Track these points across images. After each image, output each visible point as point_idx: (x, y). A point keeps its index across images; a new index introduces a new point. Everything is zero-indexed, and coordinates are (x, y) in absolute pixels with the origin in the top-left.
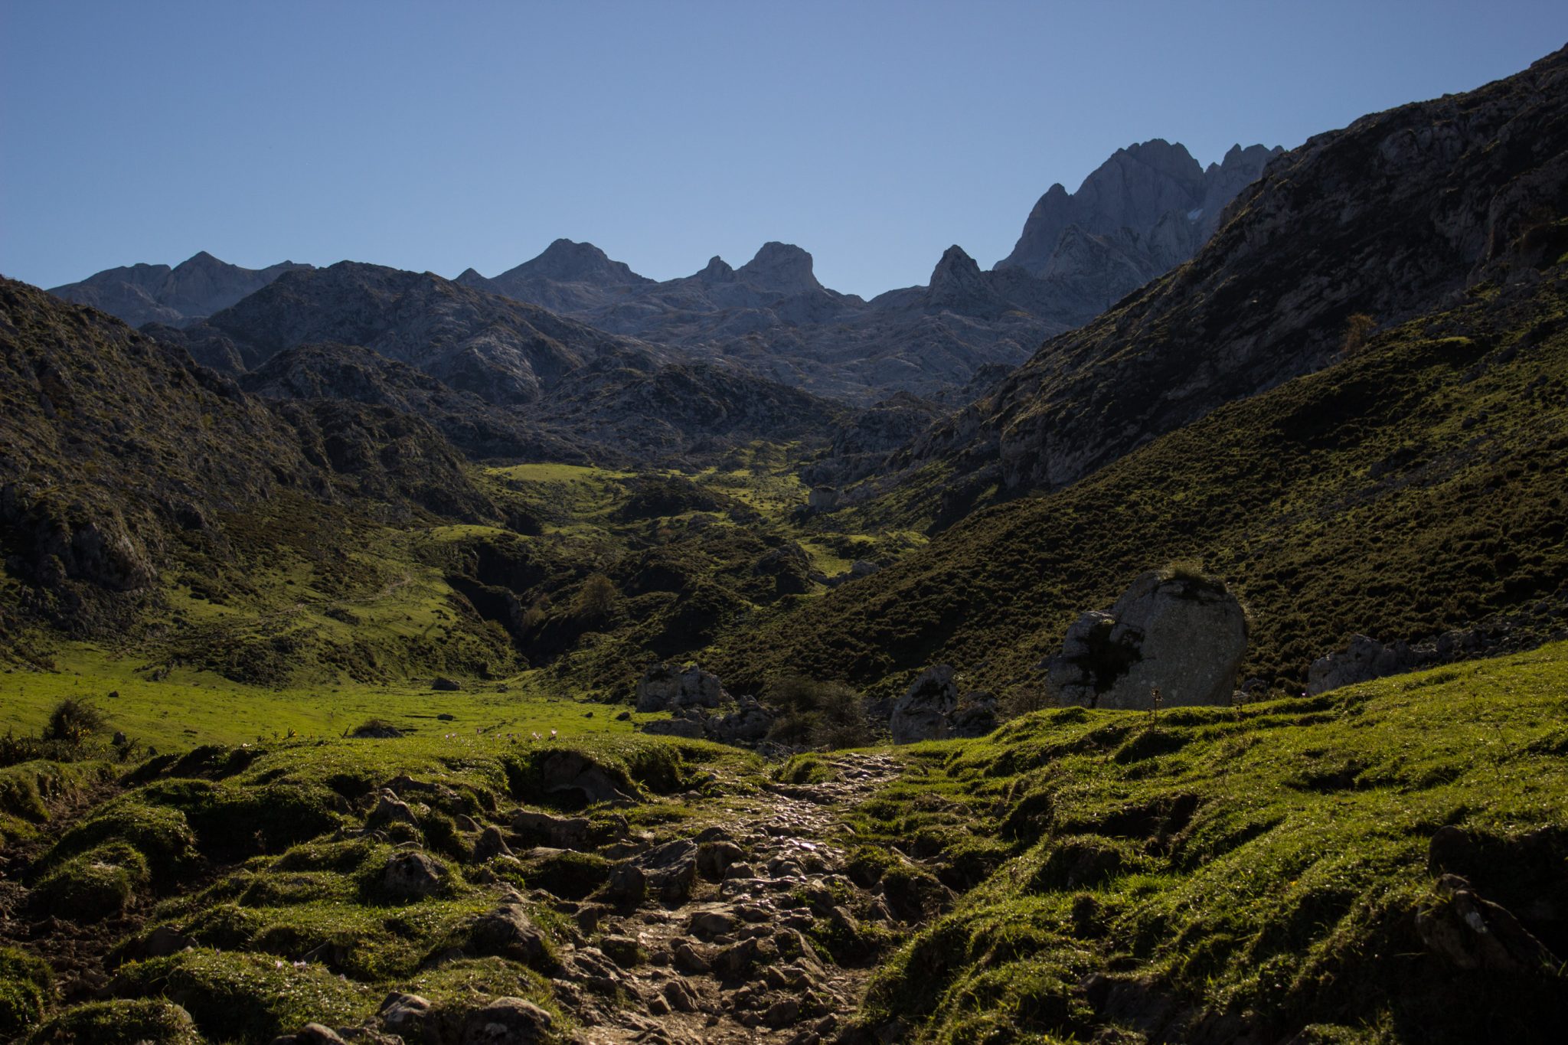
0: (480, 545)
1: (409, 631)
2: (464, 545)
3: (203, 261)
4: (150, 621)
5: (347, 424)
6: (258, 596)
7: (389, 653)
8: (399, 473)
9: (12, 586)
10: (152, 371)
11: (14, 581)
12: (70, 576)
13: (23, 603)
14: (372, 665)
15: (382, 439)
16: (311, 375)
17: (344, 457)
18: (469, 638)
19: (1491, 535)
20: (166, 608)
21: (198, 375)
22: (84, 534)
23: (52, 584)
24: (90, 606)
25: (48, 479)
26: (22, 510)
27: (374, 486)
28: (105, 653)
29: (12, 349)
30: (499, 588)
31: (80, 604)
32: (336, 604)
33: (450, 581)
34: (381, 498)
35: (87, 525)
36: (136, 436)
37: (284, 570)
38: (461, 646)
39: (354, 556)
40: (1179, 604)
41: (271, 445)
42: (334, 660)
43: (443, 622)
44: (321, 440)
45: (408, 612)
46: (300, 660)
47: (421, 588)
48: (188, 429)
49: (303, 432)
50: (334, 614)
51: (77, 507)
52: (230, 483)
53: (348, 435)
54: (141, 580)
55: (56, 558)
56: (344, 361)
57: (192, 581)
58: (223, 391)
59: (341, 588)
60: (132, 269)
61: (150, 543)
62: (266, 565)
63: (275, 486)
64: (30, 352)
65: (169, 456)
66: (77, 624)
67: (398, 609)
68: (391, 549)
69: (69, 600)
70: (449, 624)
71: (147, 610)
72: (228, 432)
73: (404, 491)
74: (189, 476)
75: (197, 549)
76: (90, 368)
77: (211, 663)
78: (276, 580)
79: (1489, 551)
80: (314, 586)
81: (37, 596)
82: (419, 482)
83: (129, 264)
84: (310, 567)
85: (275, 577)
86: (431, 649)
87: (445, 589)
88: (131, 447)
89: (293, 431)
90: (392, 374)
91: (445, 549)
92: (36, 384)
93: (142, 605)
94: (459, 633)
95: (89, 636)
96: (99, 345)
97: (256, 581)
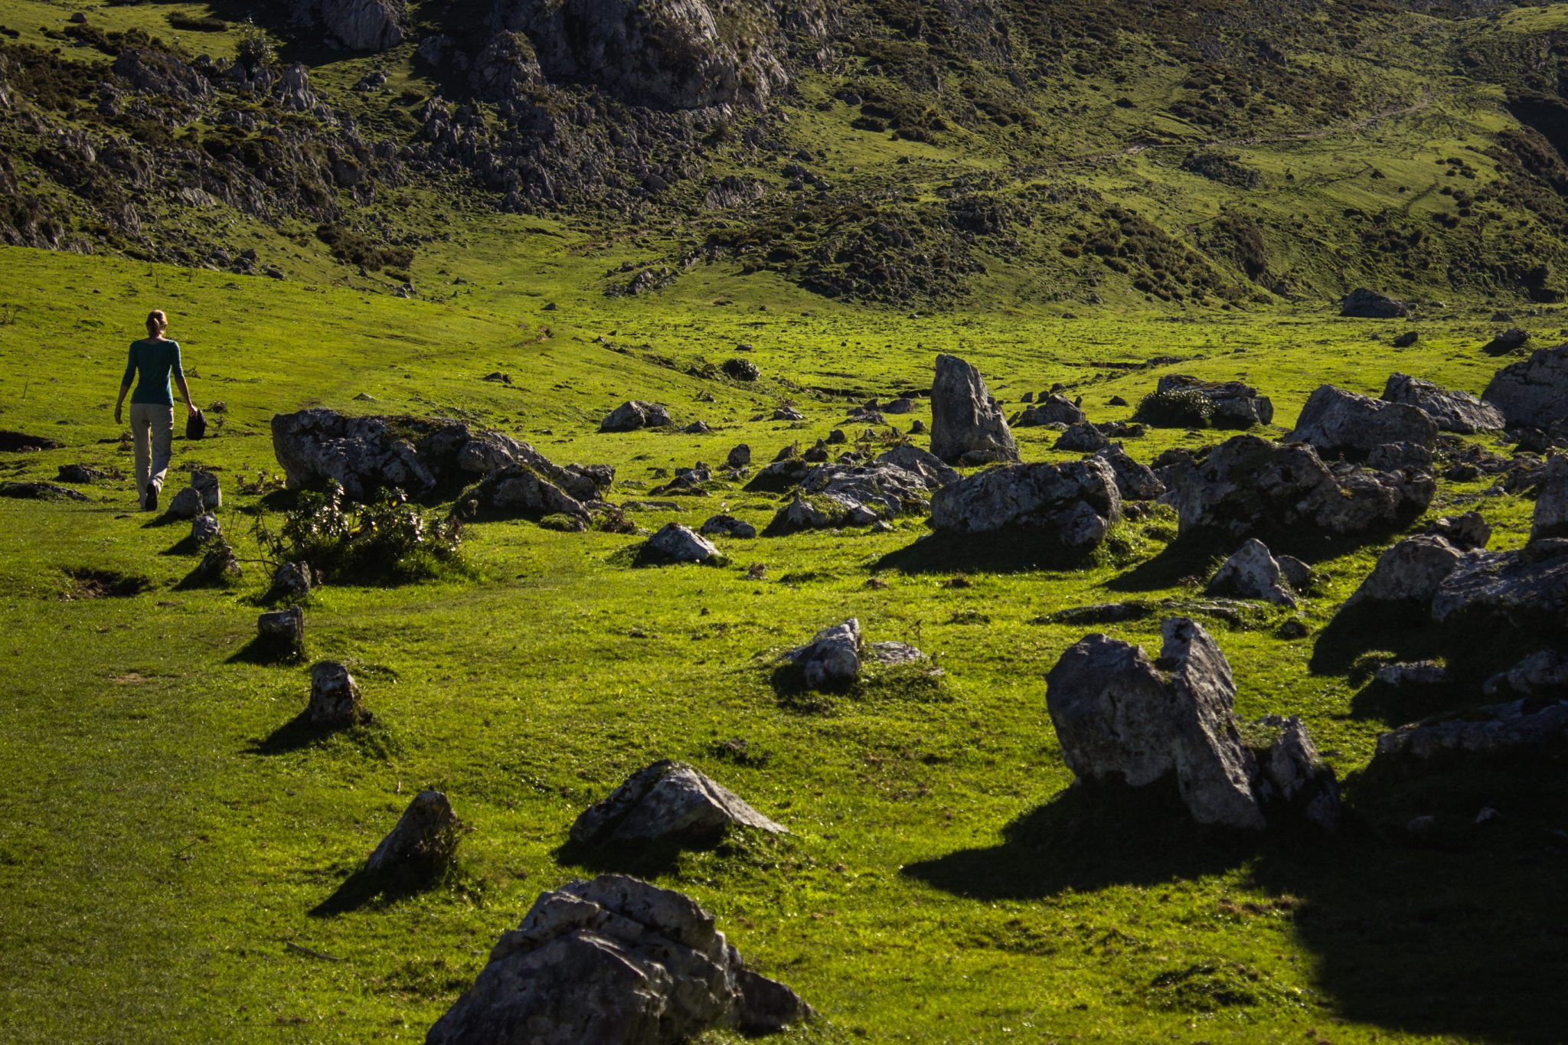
4: (723, 172)
6: (1028, 127)
9: (409, 98)
11: (418, 86)
18: (1512, 216)
20: (778, 146)
31: (550, 134)
37: (1120, 79)
38: (1490, 232)
39: (1305, 59)
42: (1103, 250)
43: (1458, 182)
47: (1442, 118)
55: (519, 39)
57: (867, 94)
59: (1238, 114)
62: (1080, 70)
67: (1361, 155)
71: (724, 149)
75: (913, 33)
81: (458, 118)
86: (1415, 238)
94: (1491, 205)
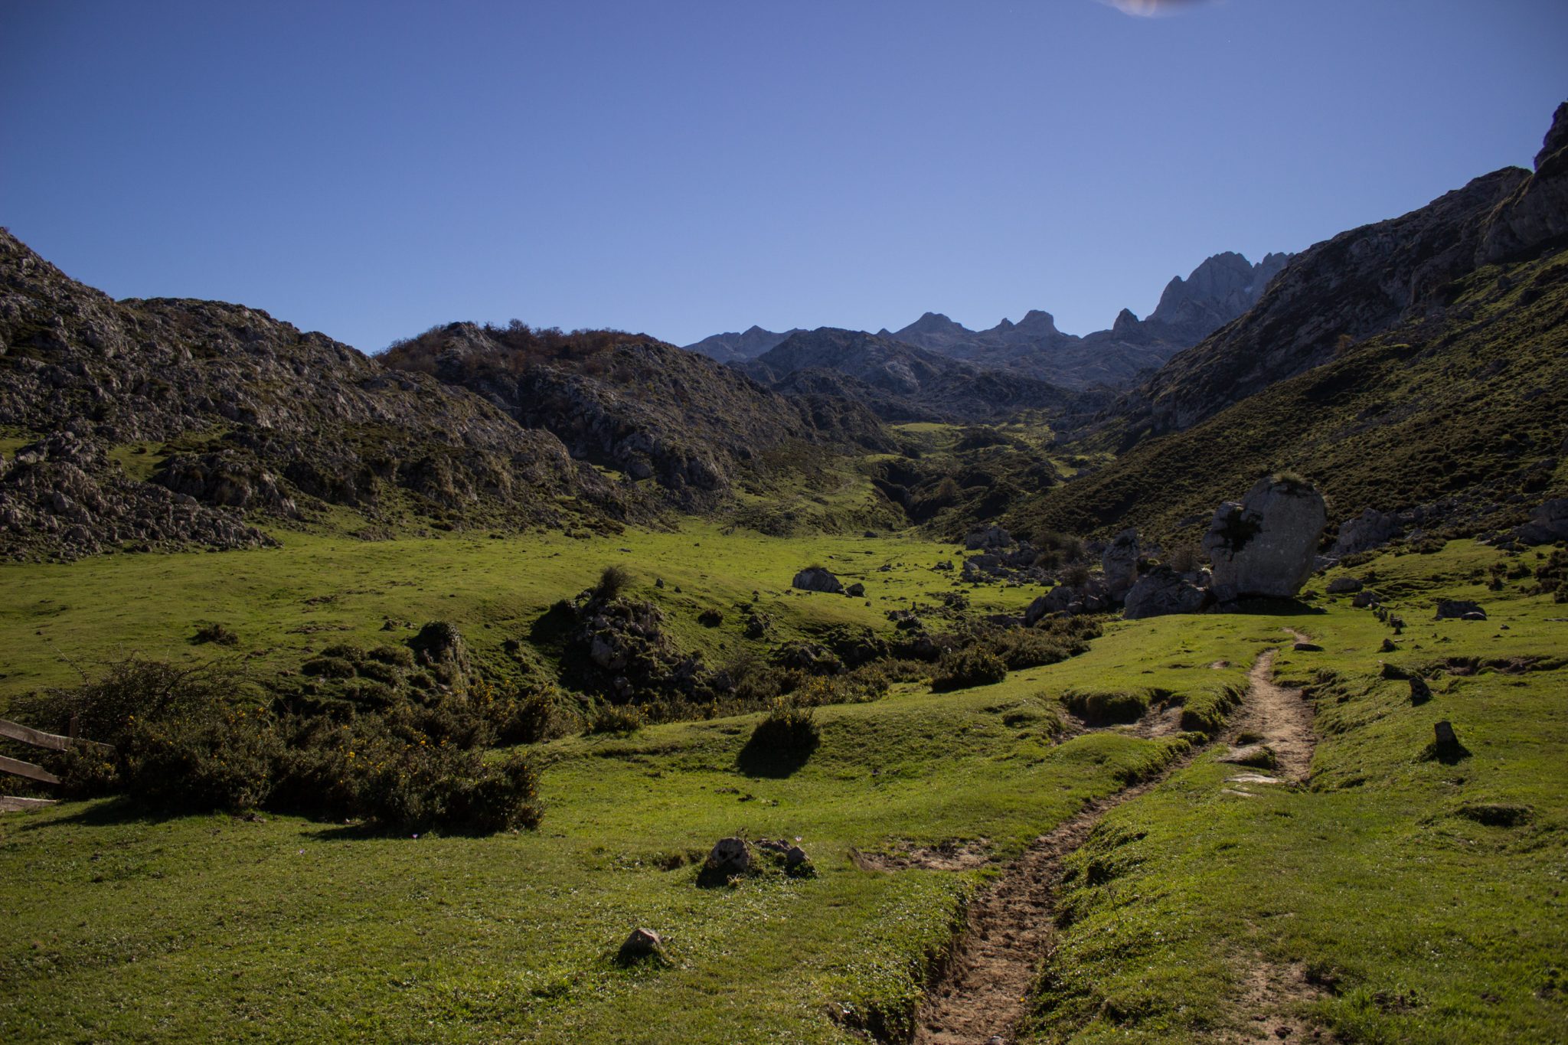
0: (889, 464)
1: (853, 508)
2: (880, 464)
3: (755, 330)
5: (823, 406)
7: (843, 519)
8: (849, 429)
10: (728, 383)
12: (687, 483)
13: (665, 497)
14: (835, 525)
15: (841, 413)
16: (806, 382)
17: (822, 422)
19: (1439, 451)
21: (751, 384)
22: (693, 463)
23: (678, 487)
24: (697, 498)
25: (676, 436)
26: (664, 452)
27: (837, 436)
28: (703, 521)
29: (661, 374)
30: (898, 486)
32: (817, 495)
33: (874, 482)
34: (840, 442)
35: (694, 459)
36: (720, 414)
40: (1285, 498)
41: (786, 417)
44: (810, 414)
45: (853, 498)
46: (798, 523)
48: (745, 410)
49: (802, 411)
50: (816, 500)
51: (690, 450)
52: (766, 436)
53: (824, 411)
54: (721, 485)
56: (822, 375)
58: (763, 391)
60: (722, 336)
61: (726, 467)
63: (788, 437)
64: (670, 376)
65: (736, 423)
66: (690, 507)
68: (844, 467)
69: (686, 495)
70: (873, 504)
72: (765, 411)
73: (852, 438)
74: (745, 433)
76: (698, 382)
77: (754, 526)
78: (788, 483)
79: (1440, 459)
80: (806, 486)
82: (859, 433)
83: (721, 333)
84: (804, 477)
85: (787, 482)
87: (871, 486)
88: (718, 420)
89: (797, 410)
90: (846, 381)
91: (871, 466)
92: (672, 391)
93: (721, 497)
95: (696, 513)
96: (703, 371)
97: (777, 484)
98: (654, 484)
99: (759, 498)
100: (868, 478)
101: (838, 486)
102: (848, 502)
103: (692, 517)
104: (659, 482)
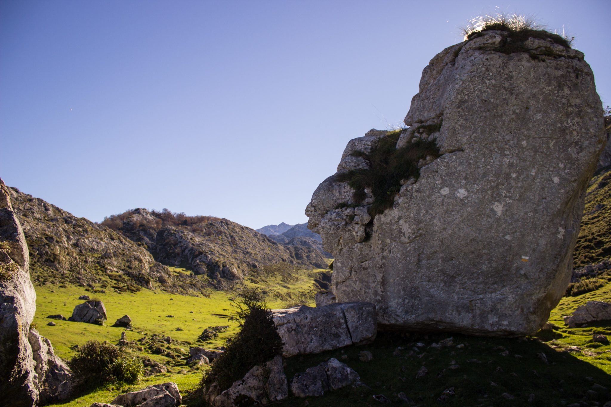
0: (323, 273)
1: (301, 290)
2: (319, 273)
3: (283, 224)
5: (300, 250)
7: (296, 295)
8: (310, 260)
10: (258, 239)
12: (221, 277)
13: (209, 283)
14: (290, 298)
15: (307, 253)
16: (298, 242)
17: (298, 256)
21: (269, 240)
22: (225, 268)
23: (216, 279)
24: (224, 284)
25: (221, 257)
26: (213, 263)
27: (304, 262)
28: (225, 294)
29: (226, 233)
30: (325, 282)
32: (286, 285)
33: (315, 280)
34: (305, 265)
35: (226, 266)
36: (249, 250)
41: (282, 254)
44: (294, 253)
45: (302, 286)
46: (268, 296)
48: (262, 250)
49: (290, 252)
50: (284, 287)
51: (225, 262)
52: (269, 260)
53: (299, 252)
54: (238, 278)
56: (304, 240)
58: (273, 243)
61: (243, 271)
63: (281, 261)
64: (230, 234)
65: (256, 254)
66: (220, 287)
68: (303, 274)
69: (219, 282)
70: (311, 289)
72: (273, 251)
73: (311, 263)
74: (259, 258)
76: (242, 237)
78: (273, 280)
80: (282, 281)
82: (314, 262)
84: (281, 277)
85: (273, 279)
87: (314, 282)
88: (248, 252)
89: (288, 251)
90: (314, 242)
91: (315, 274)
92: (230, 240)
93: (237, 284)
95: (222, 290)
96: (247, 233)
97: (268, 280)
98: (206, 277)
99: (256, 285)
100: (313, 279)
101: (297, 281)
102: (299, 288)
103: (220, 292)
104: (208, 276)
